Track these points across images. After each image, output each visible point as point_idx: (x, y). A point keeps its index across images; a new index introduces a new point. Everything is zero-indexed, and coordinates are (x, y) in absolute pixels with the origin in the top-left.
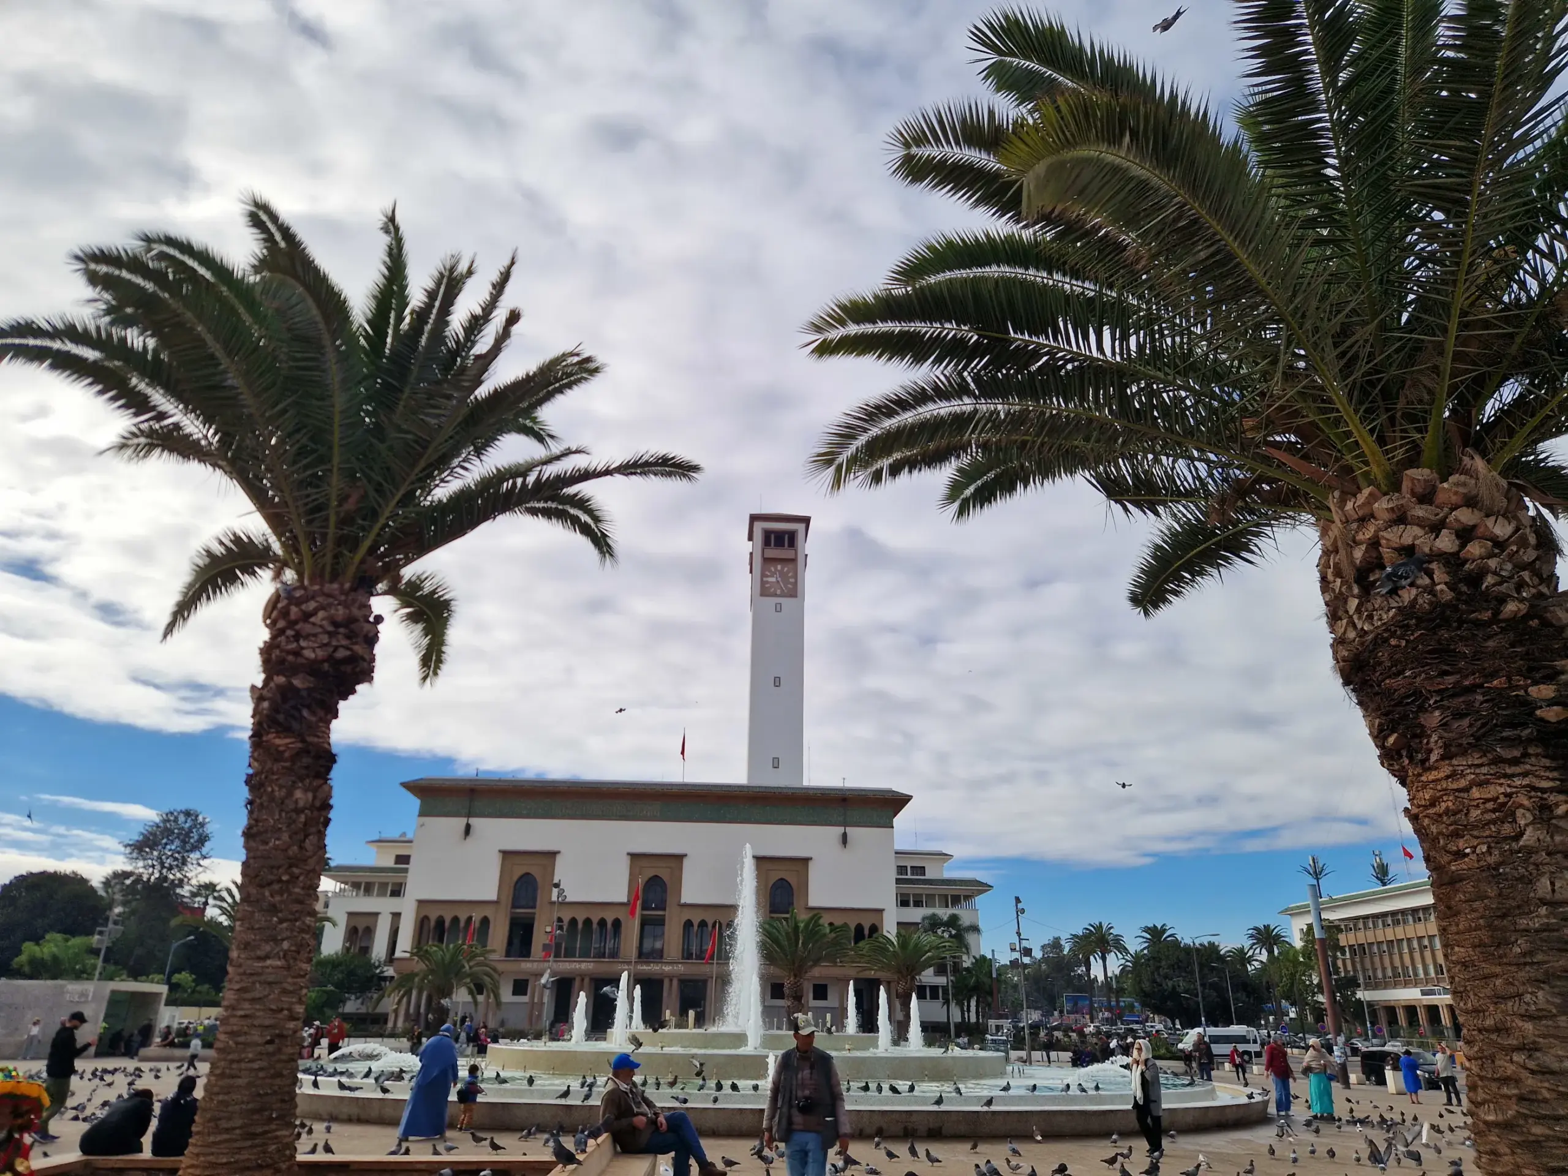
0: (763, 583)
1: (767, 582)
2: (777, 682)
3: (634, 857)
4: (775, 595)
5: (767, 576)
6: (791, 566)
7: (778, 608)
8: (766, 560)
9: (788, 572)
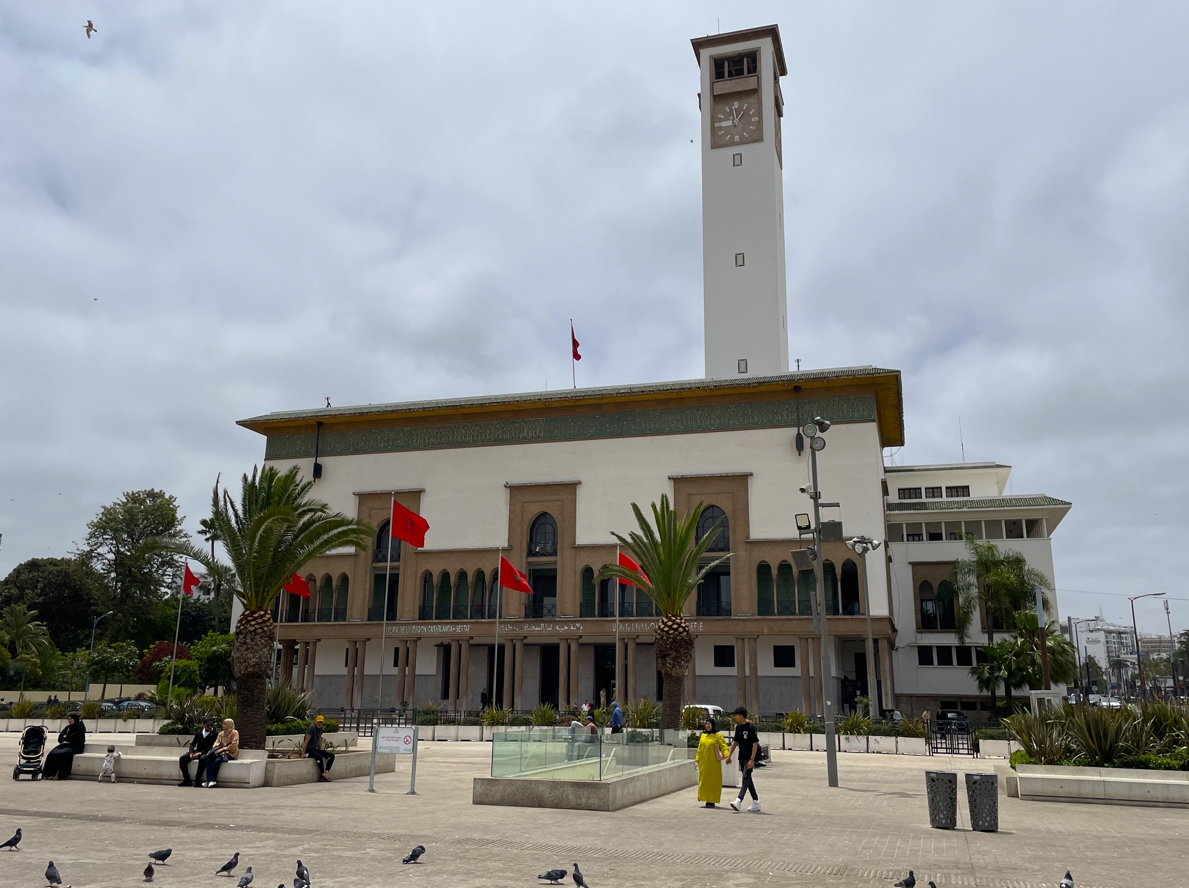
0: (714, 130)
1: (721, 128)
2: (740, 260)
3: (515, 490)
4: (732, 144)
5: (721, 120)
6: (752, 100)
7: (737, 161)
8: (718, 99)
9: (748, 109)
